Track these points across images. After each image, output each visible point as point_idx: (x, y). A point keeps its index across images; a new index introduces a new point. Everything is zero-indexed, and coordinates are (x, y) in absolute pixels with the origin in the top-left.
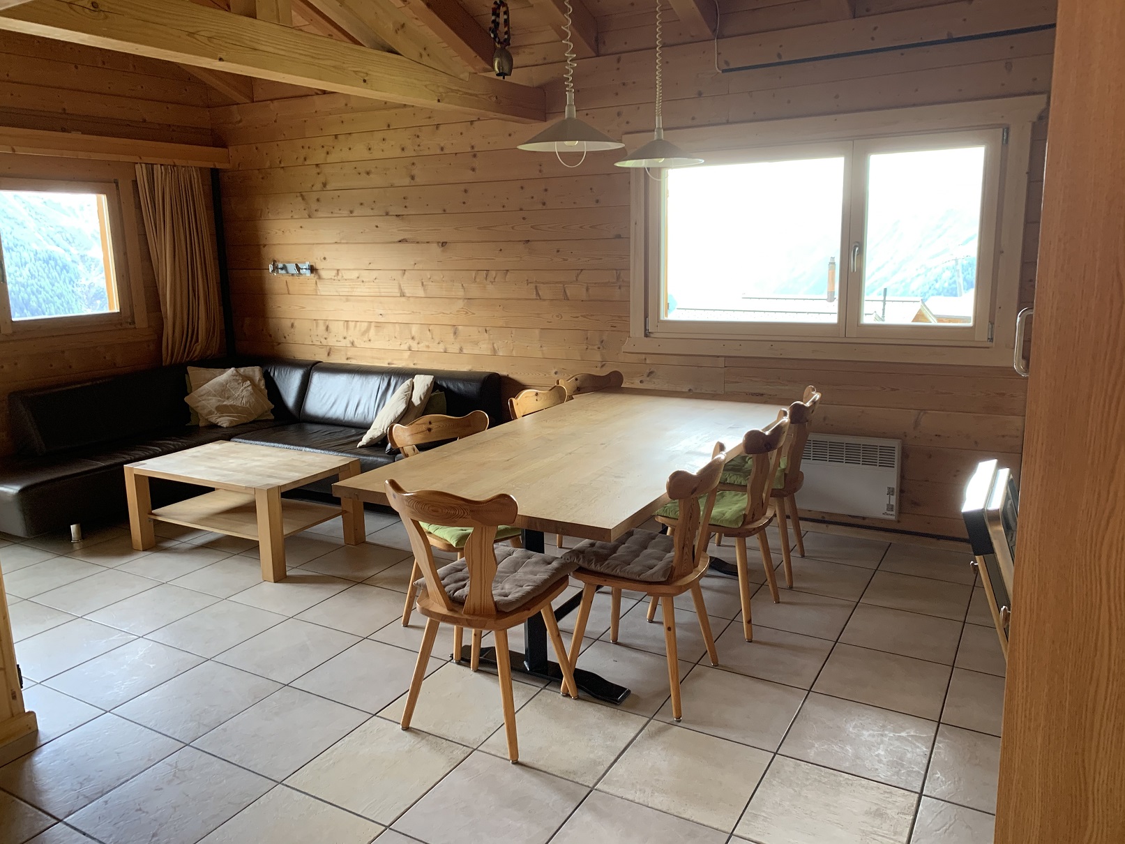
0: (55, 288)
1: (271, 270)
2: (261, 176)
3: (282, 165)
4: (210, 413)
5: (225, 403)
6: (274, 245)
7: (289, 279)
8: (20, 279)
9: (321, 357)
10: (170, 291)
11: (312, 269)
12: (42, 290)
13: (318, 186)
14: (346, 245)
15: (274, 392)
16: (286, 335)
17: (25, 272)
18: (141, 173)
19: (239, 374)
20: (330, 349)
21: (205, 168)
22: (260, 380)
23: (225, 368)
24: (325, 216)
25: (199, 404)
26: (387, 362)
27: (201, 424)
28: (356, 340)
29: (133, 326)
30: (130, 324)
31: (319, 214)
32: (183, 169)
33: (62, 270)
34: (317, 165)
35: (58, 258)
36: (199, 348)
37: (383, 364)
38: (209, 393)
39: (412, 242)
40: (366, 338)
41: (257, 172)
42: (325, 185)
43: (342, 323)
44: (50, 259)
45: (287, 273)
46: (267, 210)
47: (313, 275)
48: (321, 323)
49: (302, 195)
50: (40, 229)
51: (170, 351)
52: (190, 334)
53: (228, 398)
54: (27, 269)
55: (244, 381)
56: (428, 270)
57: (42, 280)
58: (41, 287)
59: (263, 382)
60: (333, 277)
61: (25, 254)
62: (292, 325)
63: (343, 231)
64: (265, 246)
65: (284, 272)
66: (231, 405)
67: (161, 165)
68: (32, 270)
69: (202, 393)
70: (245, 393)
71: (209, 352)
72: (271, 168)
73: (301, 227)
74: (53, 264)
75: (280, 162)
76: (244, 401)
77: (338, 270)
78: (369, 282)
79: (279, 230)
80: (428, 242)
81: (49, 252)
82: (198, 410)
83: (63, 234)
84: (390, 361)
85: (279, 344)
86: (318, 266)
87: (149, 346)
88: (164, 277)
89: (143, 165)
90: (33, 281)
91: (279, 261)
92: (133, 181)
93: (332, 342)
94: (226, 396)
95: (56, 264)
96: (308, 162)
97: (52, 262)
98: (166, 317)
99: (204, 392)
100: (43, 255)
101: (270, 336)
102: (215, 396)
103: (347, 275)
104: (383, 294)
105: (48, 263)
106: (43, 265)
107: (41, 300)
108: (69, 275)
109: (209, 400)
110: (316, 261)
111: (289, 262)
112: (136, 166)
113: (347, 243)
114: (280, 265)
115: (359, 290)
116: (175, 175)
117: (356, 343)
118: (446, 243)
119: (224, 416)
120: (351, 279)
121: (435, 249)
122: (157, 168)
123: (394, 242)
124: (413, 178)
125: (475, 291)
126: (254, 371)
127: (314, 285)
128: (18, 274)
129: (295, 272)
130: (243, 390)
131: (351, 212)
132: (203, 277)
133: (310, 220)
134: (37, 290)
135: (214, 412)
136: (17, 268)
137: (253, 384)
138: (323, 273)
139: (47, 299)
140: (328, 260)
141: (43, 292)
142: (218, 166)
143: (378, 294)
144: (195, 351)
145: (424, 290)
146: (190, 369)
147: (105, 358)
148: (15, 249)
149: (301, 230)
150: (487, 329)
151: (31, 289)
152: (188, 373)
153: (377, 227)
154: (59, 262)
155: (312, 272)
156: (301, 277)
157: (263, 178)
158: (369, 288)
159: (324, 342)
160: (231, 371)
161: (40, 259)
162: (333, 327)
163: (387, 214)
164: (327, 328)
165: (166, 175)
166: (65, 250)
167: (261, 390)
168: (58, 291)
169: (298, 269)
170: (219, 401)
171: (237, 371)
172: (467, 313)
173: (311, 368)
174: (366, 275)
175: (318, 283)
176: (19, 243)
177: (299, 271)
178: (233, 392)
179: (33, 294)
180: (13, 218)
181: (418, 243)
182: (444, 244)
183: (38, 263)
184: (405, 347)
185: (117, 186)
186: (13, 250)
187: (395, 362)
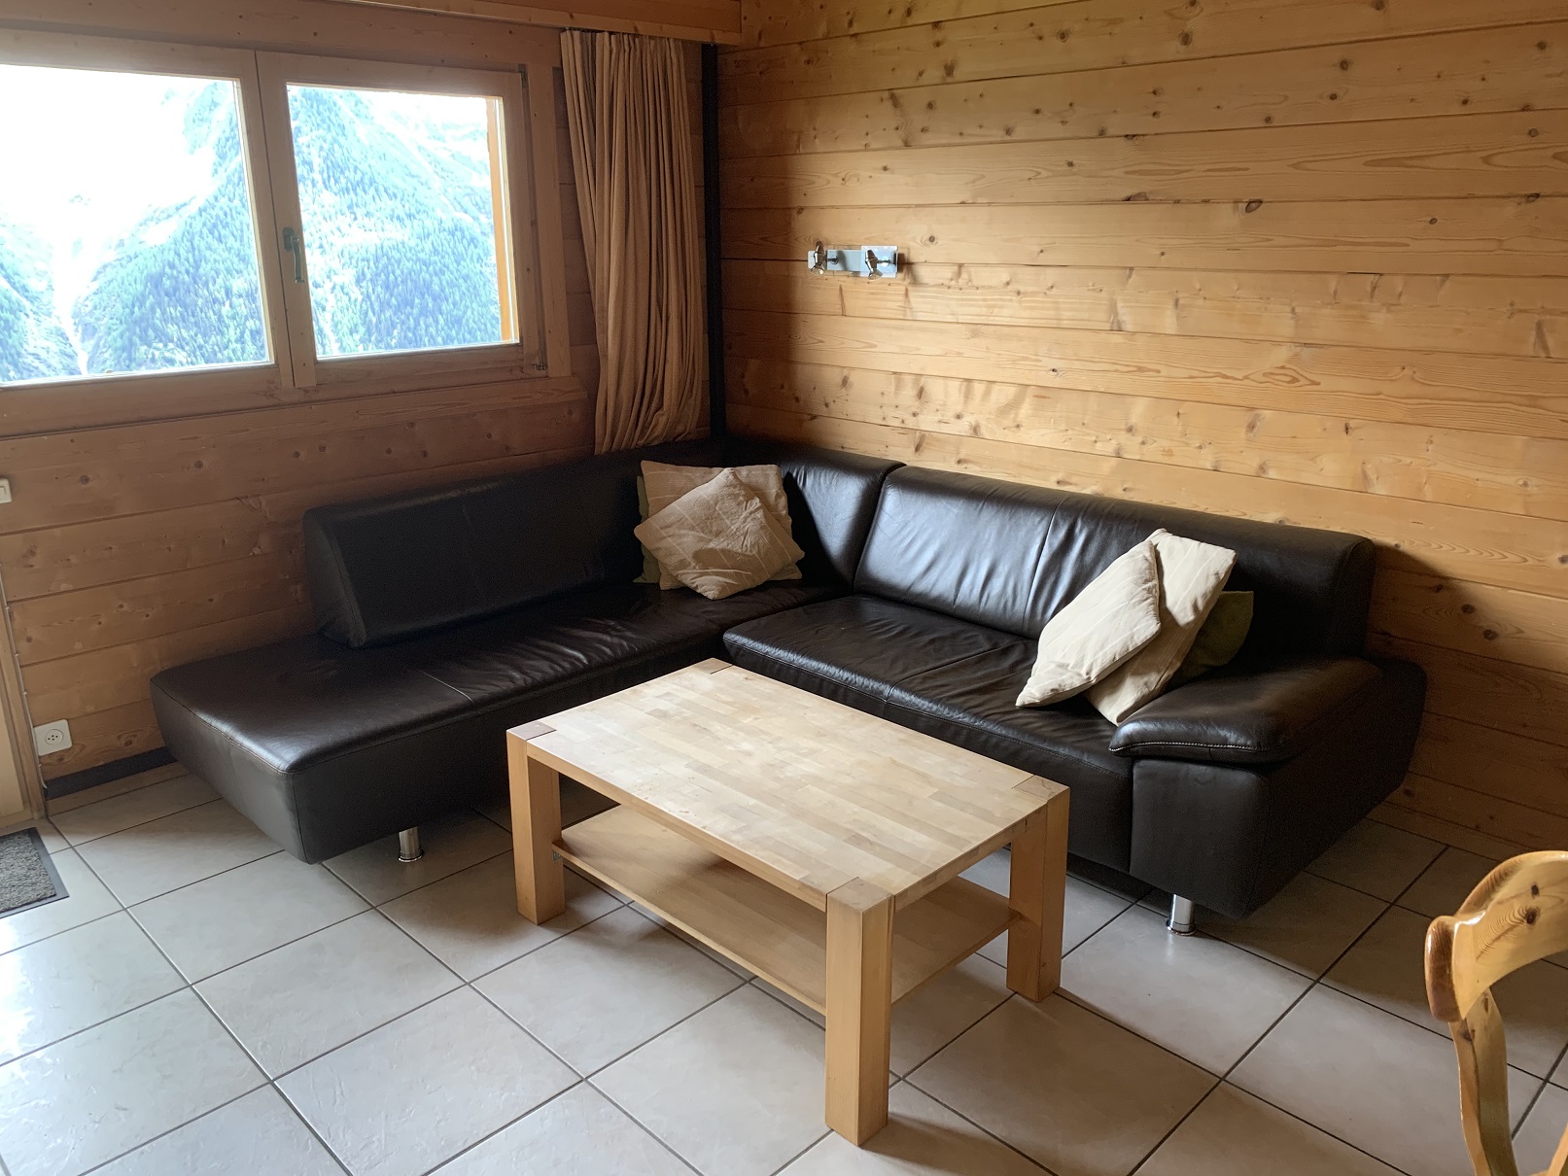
0: (460, 268)
1: (812, 261)
2: (804, 58)
3: (855, 29)
4: (683, 564)
5: (711, 545)
6: (822, 208)
7: (847, 282)
8: (422, 255)
9: (900, 452)
10: (615, 302)
11: (901, 262)
12: (445, 269)
13: (934, 74)
14: (986, 209)
15: (802, 521)
16: (829, 400)
17: (428, 246)
18: (571, 48)
19: (738, 482)
20: (922, 437)
21: (691, 42)
22: (778, 496)
23: (711, 466)
24: (944, 141)
25: (663, 544)
26: (1054, 479)
27: (665, 585)
28: (983, 423)
29: (543, 373)
30: (539, 368)
31: (928, 138)
32: (652, 42)
33: (469, 245)
34: (936, 25)
35: (466, 229)
36: (663, 420)
37: (1044, 480)
38: (681, 522)
39: (1161, 202)
40: (1008, 422)
41: (796, 49)
42: (949, 70)
43: (957, 383)
44: (456, 230)
45: (845, 268)
46: (813, 133)
47: (901, 275)
48: (908, 379)
49: (893, 97)
50: (446, 191)
51: (609, 424)
52: (648, 393)
53: (718, 534)
54: (429, 242)
55: (749, 499)
56: (1196, 269)
57: (447, 256)
58: (444, 266)
59: (783, 501)
60: (946, 282)
61: (428, 223)
62: (845, 382)
63: (983, 176)
64: (801, 210)
65: (838, 267)
66: (723, 551)
67: (611, 33)
68: (435, 244)
69: (669, 521)
70: (750, 525)
71: (680, 428)
72: (826, 37)
73: (885, 169)
74: (460, 237)
75: (850, 23)
76: (748, 541)
77: (961, 266)
78: (1033, 294)
79: (836, 175)
80: (1206, 201)
81: (455, 221)
82: (659, 555)
83: (473, 197)
84: (1060, 476)
85: (814, 417)
86: (913, 257)
87: (570, 413)
88: (606, 274)
89: (576, 34)
90: (436, 258)
91: (828, 244)
92: (554, 69)
93: (927, 422)
94: (714, 529)
95: (463, 237)
96: (916, 18)
97: (458, 234)
98: (606, 356)
99: (672, 519)
100: (448, 224)
101: (797, 400)
102: (693, 528)
103: (982, 276)
104: (1065, 324)
105: (453, 235)
106: (448, 238)
107: (444, 282)
108: (477, 251)
109: (680, 536)
110: (912, 244)
111: (850, 247)
112: (563, 36)
113: (989, 204)
114: (832, 254)
115: (1005, 312)
116: (635, 57)
117: (984, 431)
118: (1261, 202)
119: (708, 574)
120: (991, 287)
121: (1227, 217)
122: (602, 40)
123: (1112, 202)
124: (1186, 39)
125: (1328, 324)
126: (766, 476)
127: (902, 298)
128: (420, 248)
129: (865, 270)
130: (746, 518)
131: (1008, 132)
132: (677, 276)
133: (908, 151)
134: (441, 269)
135: (690, 564)
136: (419, 241)
137: (766, 506)
138: (923, 272)
139: (452, 281)
140: (940, 241)
141: (447, 274)
142: (719, 39)
143: (1054, 323)
144: (655, 426)
145: (1178, 317)
146: (645, 465)
147: (490, 436)
148: (417, 216)
149: (886, 175)
150: (1352, 424)
151: (434, 269)
152: (642, 475)
153: (1071, 164)
154: (466, 233)
155: (900, 270)
156: (876, 280)
157: (808, 62)
158: (1032, 308)
159: (911, 422)
160: (723, 475)
161: (444, 230)
162: (935, 388)
163: (1102, 133)
164: (921, 393)
165: (618, 53)
166: (473, 218)
167: (779, 518)
168: (465, 272)
169: (873, 260)
170: (701, 539)
171: (734, 474)
172: (1294, 380)
173: (883, 479)
174: (1027, 279)
175: (911, 294)
176: (422, 208)
177: (874, 267)
178: (728, 522)
179: (436, 274)
180: (417, 176)
181: (1177, 202)
182: (1253, 205)
183: (442, 235)
184: (1109, 448)
185: (525, 79)
186: (415, 218)
187: (1074, 480)
